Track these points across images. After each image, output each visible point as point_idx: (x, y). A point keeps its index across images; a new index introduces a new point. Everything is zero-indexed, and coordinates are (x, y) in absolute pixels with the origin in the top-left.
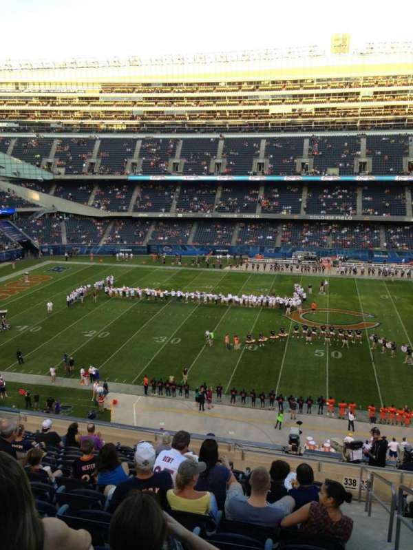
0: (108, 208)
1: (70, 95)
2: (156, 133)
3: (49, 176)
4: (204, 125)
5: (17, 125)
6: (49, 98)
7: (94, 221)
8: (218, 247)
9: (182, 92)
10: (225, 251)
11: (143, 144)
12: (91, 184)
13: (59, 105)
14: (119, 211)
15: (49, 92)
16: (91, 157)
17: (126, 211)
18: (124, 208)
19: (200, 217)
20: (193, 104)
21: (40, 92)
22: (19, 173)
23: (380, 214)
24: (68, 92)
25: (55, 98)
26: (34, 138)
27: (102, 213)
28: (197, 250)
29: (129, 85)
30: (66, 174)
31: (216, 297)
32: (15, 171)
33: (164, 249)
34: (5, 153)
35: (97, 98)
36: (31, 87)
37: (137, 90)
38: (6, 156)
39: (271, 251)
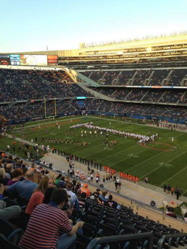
0: (117, 98)
1: (112, 55)
2: (144, 68)
3: (99, 86)
4: (165, 64)
5: (94, 67)
6: (105, 56)
7: (112, 103)
8: (153, 116)
9: (156, 50)
10: (155, 118)
11: (138, 72)
12: (114, 89)
13: (109, 59)
14: (120, 99)
15: (105, 54)
16: (116, 78)
17: (123, 100)
18: (122, 98)
19: (150, 103)
20: (160, 55)
21: (102, 54)
22: (90, 84)
24: (111, 53)
25: (107, 56)
26: (99, 71)
27: (113, 100)
28: (144, 117)
29: (135, 49)
30: (105, 85)
31: (118, 132)
32: (89, 84)
33: (131, 116)
34: (88, 77)
35: (122, 55)
36: (99, 53)
37: (137, 51)
38: (88, 78)
39: (175, 120)
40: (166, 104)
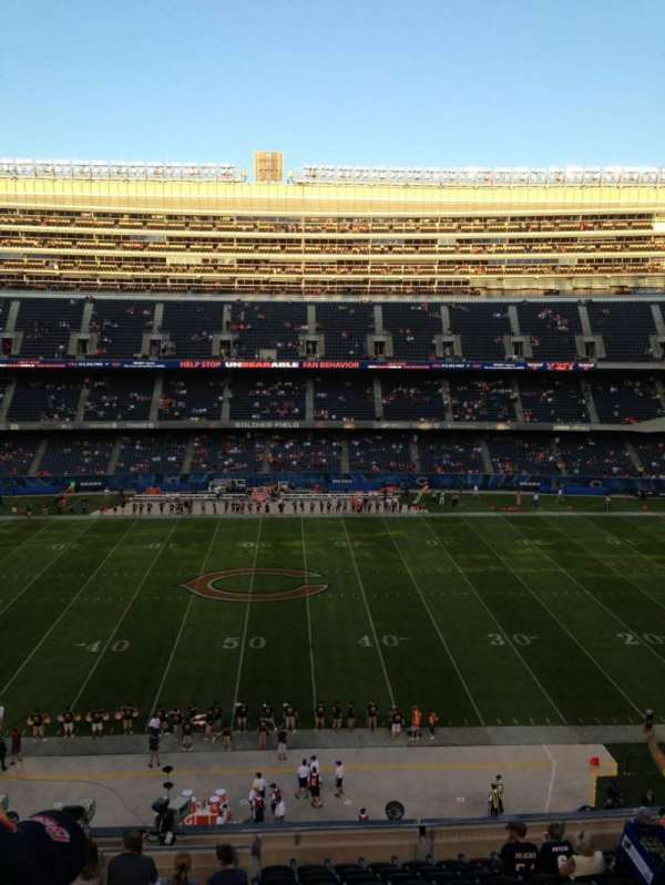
4: (57, 278)
8: (85, 478)
9: (16, 224)
10: (95, 483)
19: (52, 429)
20: (36, 243)
23: (339, 418)
28: (45, 485)
39: (173, 481)
40: (114, 425)
